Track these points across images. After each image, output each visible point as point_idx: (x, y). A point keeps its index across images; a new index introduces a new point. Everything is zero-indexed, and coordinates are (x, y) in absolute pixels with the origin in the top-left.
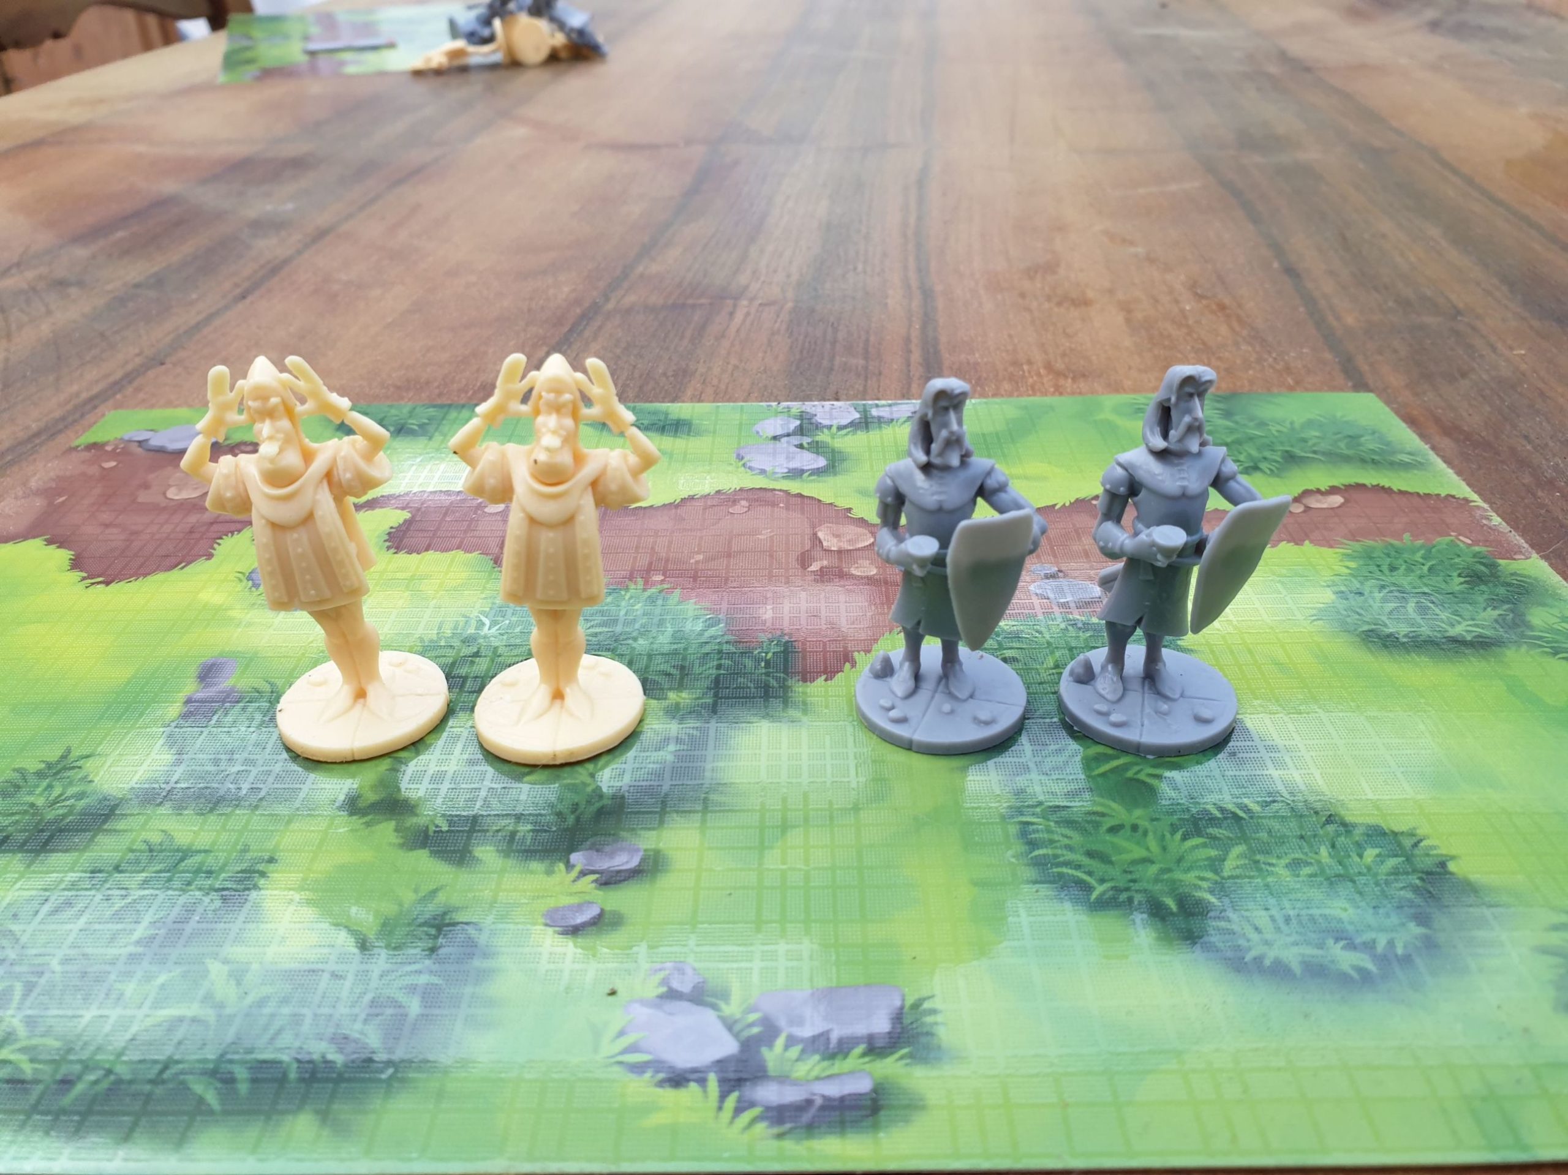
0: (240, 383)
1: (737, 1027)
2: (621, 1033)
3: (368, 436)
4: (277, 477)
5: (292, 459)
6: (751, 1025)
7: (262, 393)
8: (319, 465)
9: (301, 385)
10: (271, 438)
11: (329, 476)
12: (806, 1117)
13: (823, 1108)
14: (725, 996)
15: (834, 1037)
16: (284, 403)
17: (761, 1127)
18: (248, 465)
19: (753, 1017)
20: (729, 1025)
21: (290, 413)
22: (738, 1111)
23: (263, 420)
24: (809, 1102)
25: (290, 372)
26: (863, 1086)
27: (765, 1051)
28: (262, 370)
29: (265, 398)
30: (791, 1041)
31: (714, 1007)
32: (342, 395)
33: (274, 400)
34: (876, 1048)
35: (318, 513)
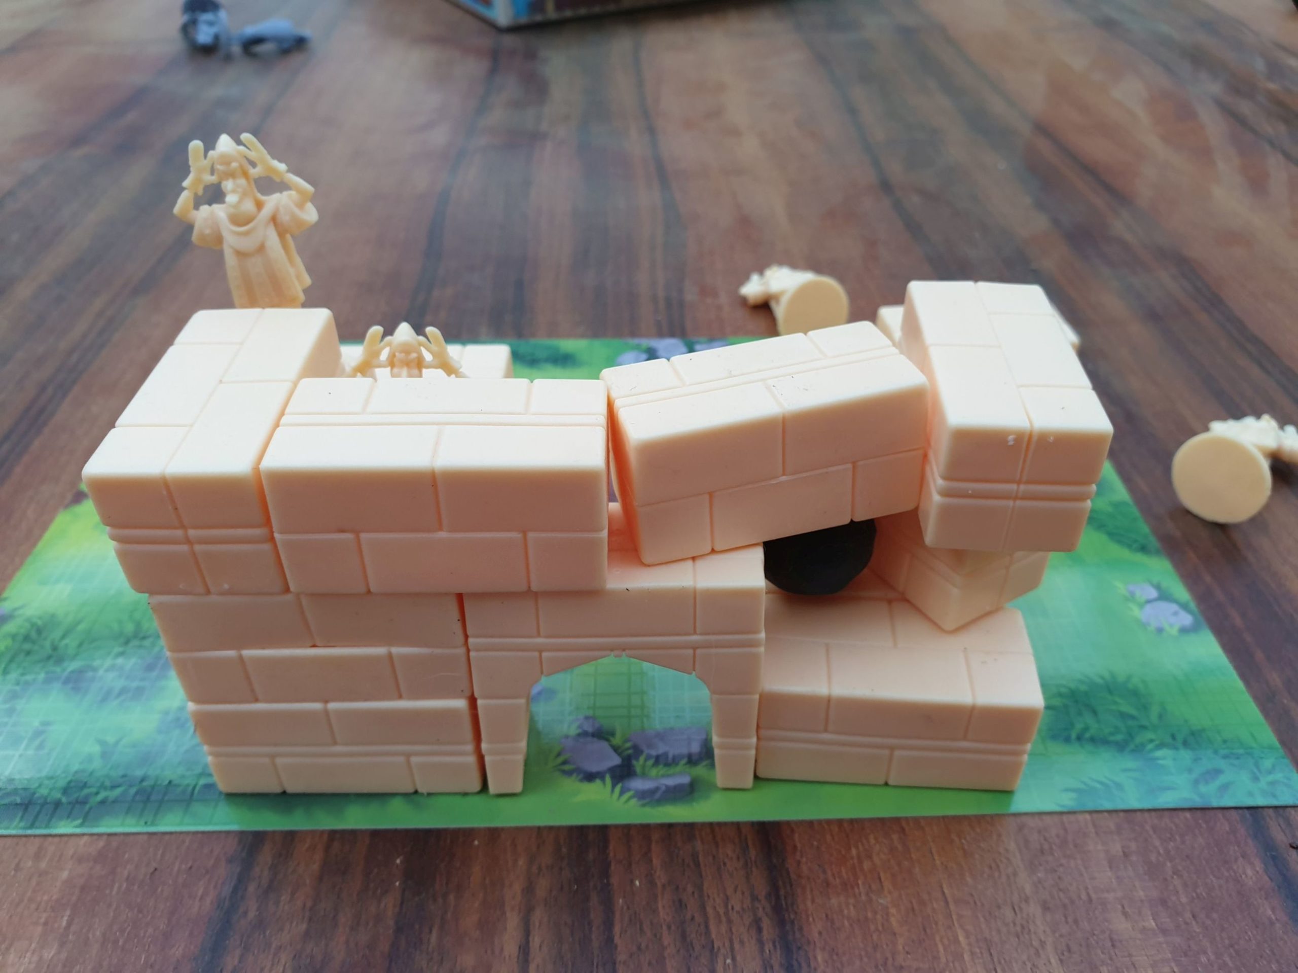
0: (211, 153)
1: (620, 751)
2: (559, 755)
3: (300, 191)
4: (239, 220)
5: (249, 206)
6: (628, 749)
7: (226, 160)
8: (267, 211)
9: (252, 155)
10: (234, 191)
11: (274, 219)
12: (658, 795)
13: (665, 792)
14: (613, 734)
15: (670, 756)
16: (241, 166)
17: (634, 802)
18: (219, 211)
19: (628, 745)
20: (616, 749)
21: (245, 174)
22: (622, 793)
23: (227, 179)
24: (657, 789)
25: (245, 146)
26: (686, 780)
27: (634, 762)
28: (225, 143)
29: (228, 163)
30: (649, 757)
31: (607, 740)
32: (280, 161)
33: (234, 165)
34: (692, 761)
35: (268, 244)
